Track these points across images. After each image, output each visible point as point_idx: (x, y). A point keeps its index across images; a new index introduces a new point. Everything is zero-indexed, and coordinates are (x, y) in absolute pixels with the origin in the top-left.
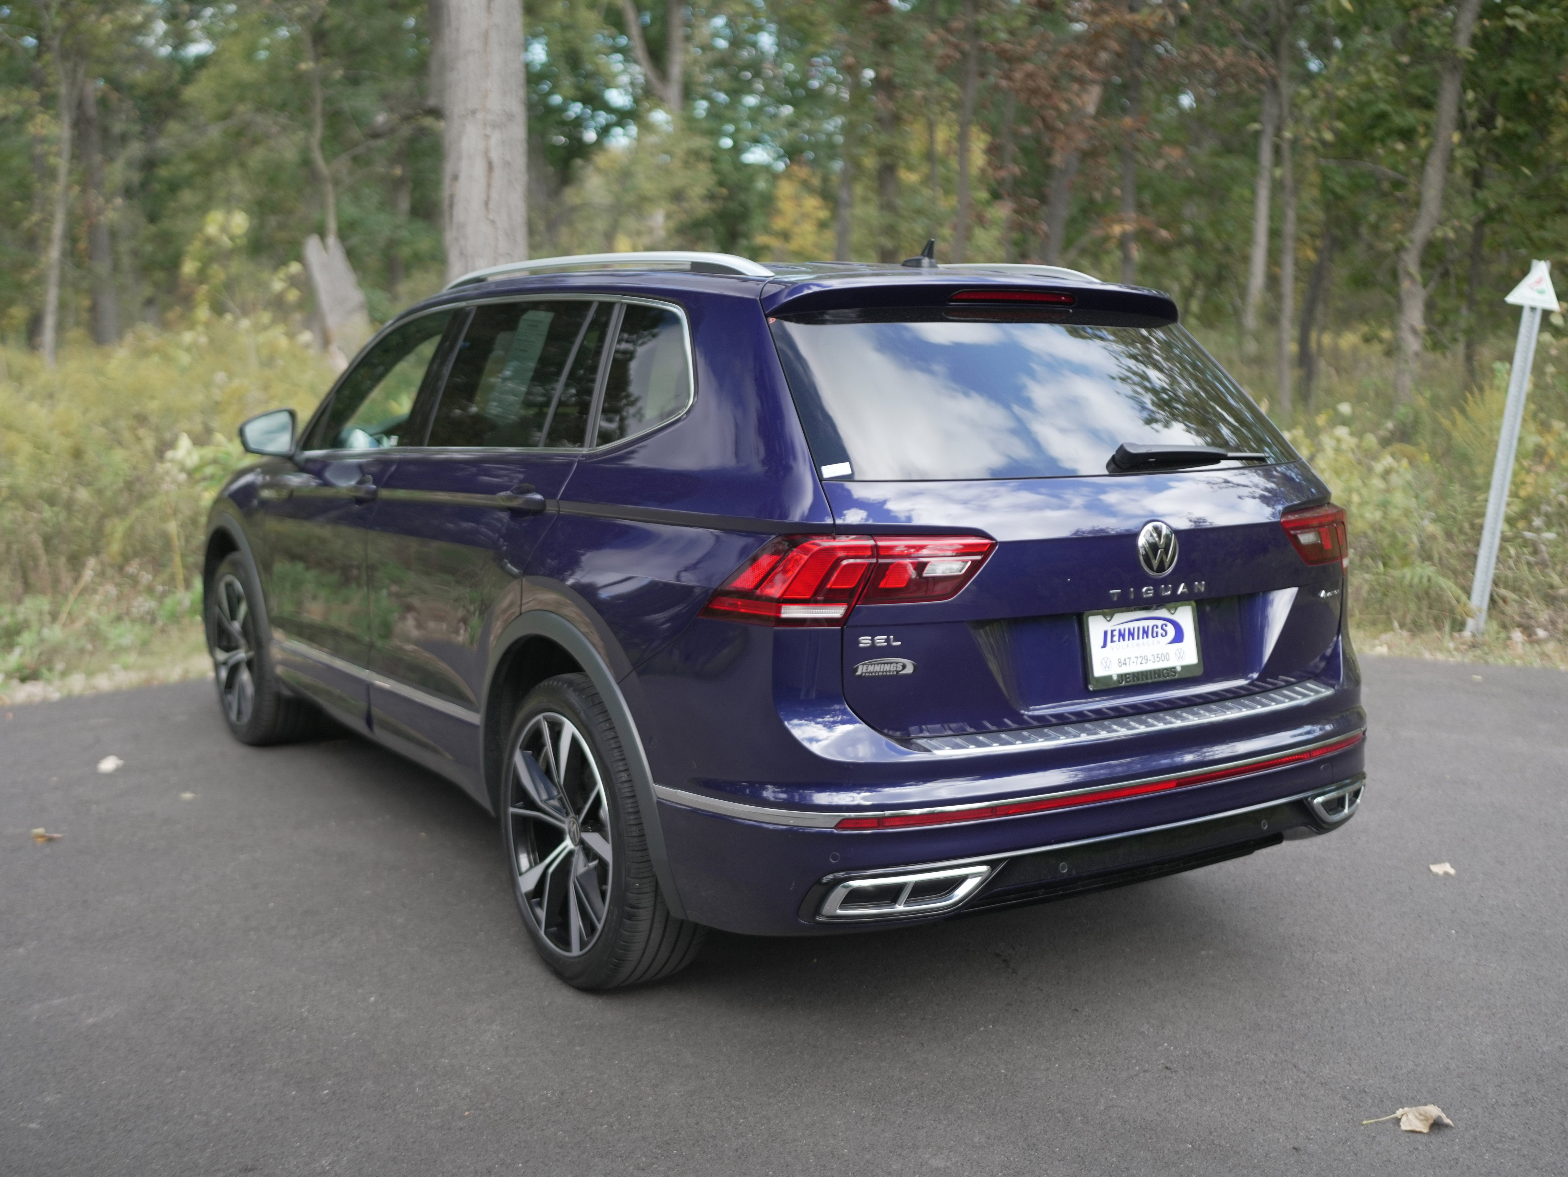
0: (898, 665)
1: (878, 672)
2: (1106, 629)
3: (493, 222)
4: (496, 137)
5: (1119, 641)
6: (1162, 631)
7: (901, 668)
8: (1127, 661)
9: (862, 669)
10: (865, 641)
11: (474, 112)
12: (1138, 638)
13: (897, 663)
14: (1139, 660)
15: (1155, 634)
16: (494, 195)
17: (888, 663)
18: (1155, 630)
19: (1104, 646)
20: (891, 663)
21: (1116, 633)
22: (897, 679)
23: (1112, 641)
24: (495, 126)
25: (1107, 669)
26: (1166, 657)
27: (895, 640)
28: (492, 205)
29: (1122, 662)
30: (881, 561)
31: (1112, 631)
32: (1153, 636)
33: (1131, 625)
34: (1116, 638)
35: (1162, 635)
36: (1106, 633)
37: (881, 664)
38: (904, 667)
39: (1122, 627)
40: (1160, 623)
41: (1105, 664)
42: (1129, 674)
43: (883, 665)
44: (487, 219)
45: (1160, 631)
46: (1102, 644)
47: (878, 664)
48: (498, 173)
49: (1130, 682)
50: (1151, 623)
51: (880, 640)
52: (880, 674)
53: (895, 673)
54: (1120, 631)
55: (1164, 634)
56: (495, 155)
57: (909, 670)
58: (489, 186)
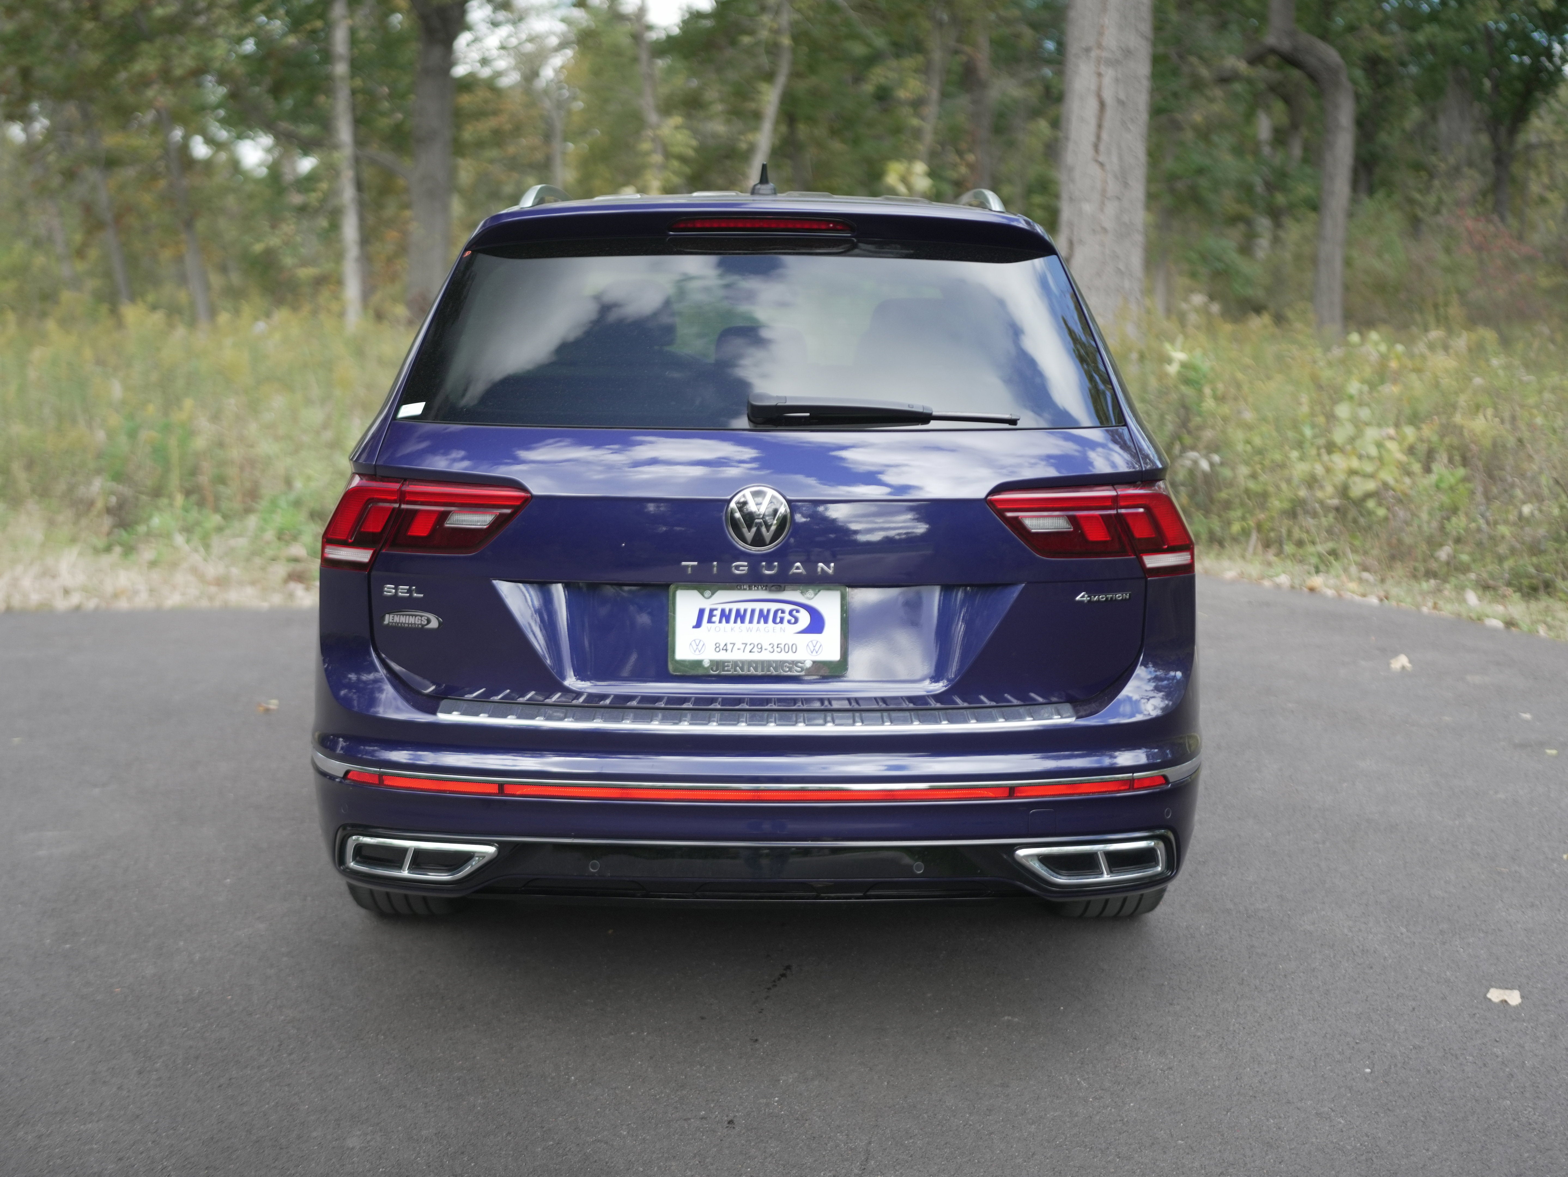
0: (423, 618)
1: (404, 624)
2: (702, 607)
3: (1102, 165)
4: (1109, 74)
5: (720, 622)
6: (790, 618)
7: (426, 622)
8: (729, 647)
9: (388, 619)
10: (389, 590)
11: (1088, 50)
12: (751, 622)
13: (421, 616)
14: (749, 648)
15: (778, 620)
16: (1105, 136)
17: (412, 615)
18: (780, 614)
19: (698, 625)
20: (416, 616)
21: (717, 613)
22: (421, 632)
23: (710, 621)
24: (1110, 63)
25: (697, 652)
26: (793, 648)
27: (418, 593)
28: (1102, 148)
29: (721, 647)
30: (403, 506)
31: (712, 611)
32: (774, 621)
33: (742, 606)
34: (716, 619)
35: (789, 622)
36: (701, 612)
37: (406, 615)
38: (429, 621)
39: (727, 607)
40: (788, 608)
41: (695, 647)
42: (728, 662)
43: (408, 617)
44: (1097, 161)
45: (787, 617)
46: (694, 623)
47: (403, 615)
48: (1109, 113)
49: (728, 671)
50: (774, 606)
51: (403, 591)
52: (406, 625)
53: (420, 626)
54: (723, 611)
55: (793, 620)
56: (1108, 95)
57: (434, 624)
58: (1100, 126)
